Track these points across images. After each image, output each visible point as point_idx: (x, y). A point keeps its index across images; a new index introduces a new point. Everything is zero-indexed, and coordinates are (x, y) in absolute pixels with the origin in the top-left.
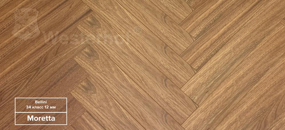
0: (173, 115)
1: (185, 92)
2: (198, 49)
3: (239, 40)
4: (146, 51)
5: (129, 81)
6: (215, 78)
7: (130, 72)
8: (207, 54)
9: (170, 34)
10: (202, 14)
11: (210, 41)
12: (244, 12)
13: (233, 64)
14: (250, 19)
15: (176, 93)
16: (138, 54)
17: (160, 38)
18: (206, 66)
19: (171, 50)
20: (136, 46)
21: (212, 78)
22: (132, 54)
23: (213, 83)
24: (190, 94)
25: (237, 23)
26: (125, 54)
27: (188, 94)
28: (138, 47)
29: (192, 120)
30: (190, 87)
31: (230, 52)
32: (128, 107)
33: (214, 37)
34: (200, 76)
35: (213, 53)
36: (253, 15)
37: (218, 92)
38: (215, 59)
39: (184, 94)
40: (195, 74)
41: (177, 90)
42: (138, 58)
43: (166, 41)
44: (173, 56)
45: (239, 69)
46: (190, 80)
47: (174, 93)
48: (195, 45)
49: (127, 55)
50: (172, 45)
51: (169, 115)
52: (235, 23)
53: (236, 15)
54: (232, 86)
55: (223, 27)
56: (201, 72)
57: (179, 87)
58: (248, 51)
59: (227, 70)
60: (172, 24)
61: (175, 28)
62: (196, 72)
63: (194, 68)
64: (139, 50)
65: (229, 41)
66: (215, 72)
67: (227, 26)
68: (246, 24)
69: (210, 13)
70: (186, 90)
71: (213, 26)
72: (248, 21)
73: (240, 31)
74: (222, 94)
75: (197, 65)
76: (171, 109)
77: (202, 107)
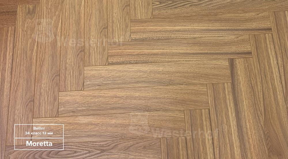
0: (62, 81)
1: (85, 72)
2: (125, 49)
3: (161, 69)
4: (90, 20)
5: (58, 31)
6: (115, 81)
7: (65, 24)
8: (127, 59)
9: (118, 21)
10: (155, 26)
11: (139, 51)
12: (188, 51)
13: (137, 82)
14: (186, 61)
15: (79, 67)
16: (83, 16)
17: (108, 18)
18: (118, 67)
19: (106, 33)
20: (87, 10)
21: (113, 79)
22: (79, 13)
23: (110, 83)
24: (87, 75)
25: (173, 55)
26: (75, 9)
27: (85, 75)
28: (87, 12)
29: (70, 95)
30: (92, 71)
31: (145, 72)
32: (41, 48)
33: (146, 51)
34: (106, 70)
35: (132, 62)
36: (191, 60)
37: (107, 93)
38: (130, 67)
39: (83, 72)
40: (105, 65)
41: (81, 65)
42: (80, 19)
43: (110, 24)
44: (104, 39)
45: (138, 90)
46: (97, 67)
47: (77, 66)
48: (126, 45)
49: (75, 11)
50: (111, 30)
51: (59, 77)
52: (171, 54)
53: (179, 49)
54: (121, 98)
55: (160, 49)
56: (111, 67)
57: (85, 64)
58: (159, 83)
59: (130, 83)
60: (126, 15)
61: (125, 20)
62: (107, 64)
63: (109, 60)
64: (86, 15)
65: (153, 64)
66: (120, 77)
67: (164, 50)
68: (179, 62)
69: (162, 30)
70: (88, 71)
71: (154, 42)
72: (183, 61)
73: (169, 63)
74: (108, 97)
75: (112, 60)
76: (64, 74)
77: (85, 93)
